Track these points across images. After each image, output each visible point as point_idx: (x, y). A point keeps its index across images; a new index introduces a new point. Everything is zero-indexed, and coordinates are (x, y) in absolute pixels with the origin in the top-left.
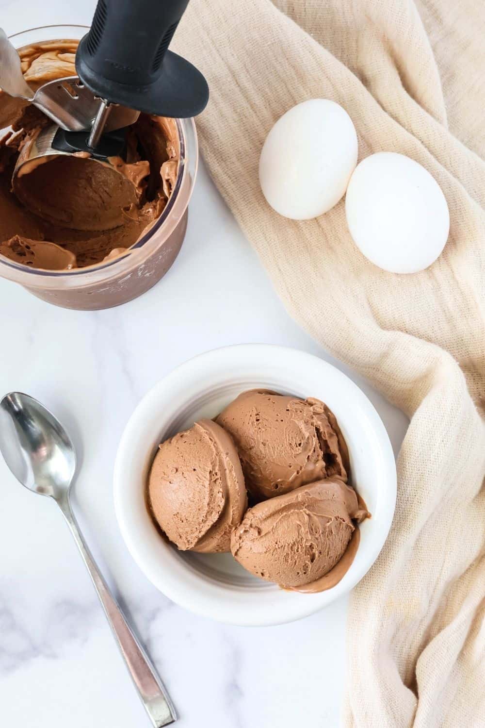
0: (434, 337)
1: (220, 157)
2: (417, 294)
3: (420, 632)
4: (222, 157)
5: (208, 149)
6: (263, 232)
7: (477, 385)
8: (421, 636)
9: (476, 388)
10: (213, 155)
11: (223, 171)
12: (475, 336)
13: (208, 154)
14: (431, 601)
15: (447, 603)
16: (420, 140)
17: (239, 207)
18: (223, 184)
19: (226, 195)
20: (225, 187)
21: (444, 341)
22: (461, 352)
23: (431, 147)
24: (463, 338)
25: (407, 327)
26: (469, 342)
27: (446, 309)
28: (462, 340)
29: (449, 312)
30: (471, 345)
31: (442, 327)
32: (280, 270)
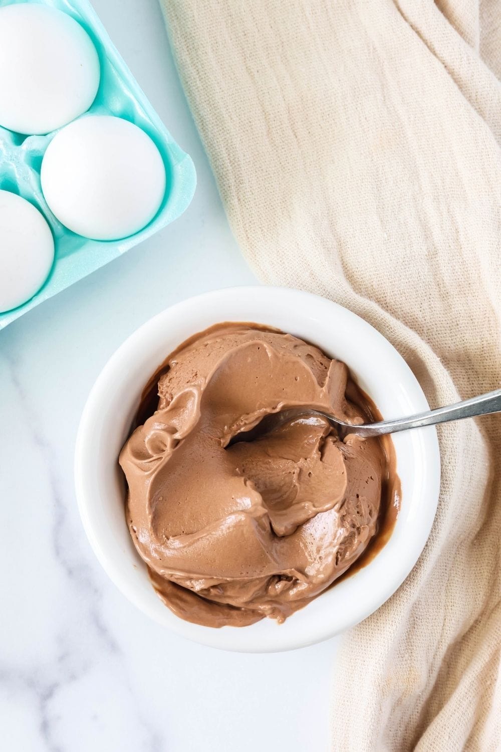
0: (421, 316)
1: (191, 43)
2: (406, 259)
3: (417, 709)
4: (193, 44)
5: (179, 32)
6: (227, 147)
7: (472, 385)
8: (418, 715)
9: (470, 389)
10: (184, 40)
11: (192, 63)
12: (474, 320)
13: (178, 38)
14: (430, 671)
15: (448, 671)
16: (443, 63)
17: (201, 113)
18: (187, 80)
19: (188, 94)
20: (189, 83)
21: (433, 323)
22: (455, 341)
23: (455, 74)
24: (458, 323)
25: (388, 301)
26: (466, 328)
27: (441, 282)
28: (457, 324)
29: (444, 287)
30: (468, 332)
31: (432, 305)
32: (239, 200)
